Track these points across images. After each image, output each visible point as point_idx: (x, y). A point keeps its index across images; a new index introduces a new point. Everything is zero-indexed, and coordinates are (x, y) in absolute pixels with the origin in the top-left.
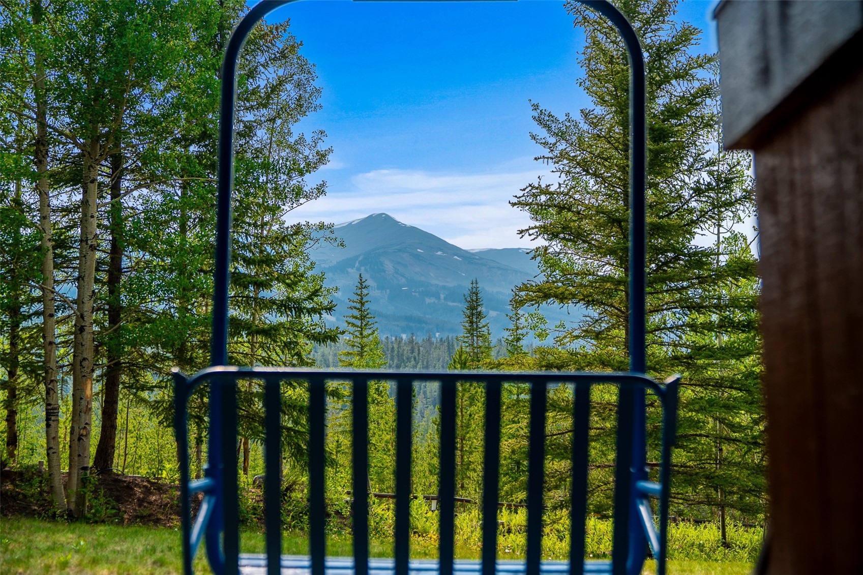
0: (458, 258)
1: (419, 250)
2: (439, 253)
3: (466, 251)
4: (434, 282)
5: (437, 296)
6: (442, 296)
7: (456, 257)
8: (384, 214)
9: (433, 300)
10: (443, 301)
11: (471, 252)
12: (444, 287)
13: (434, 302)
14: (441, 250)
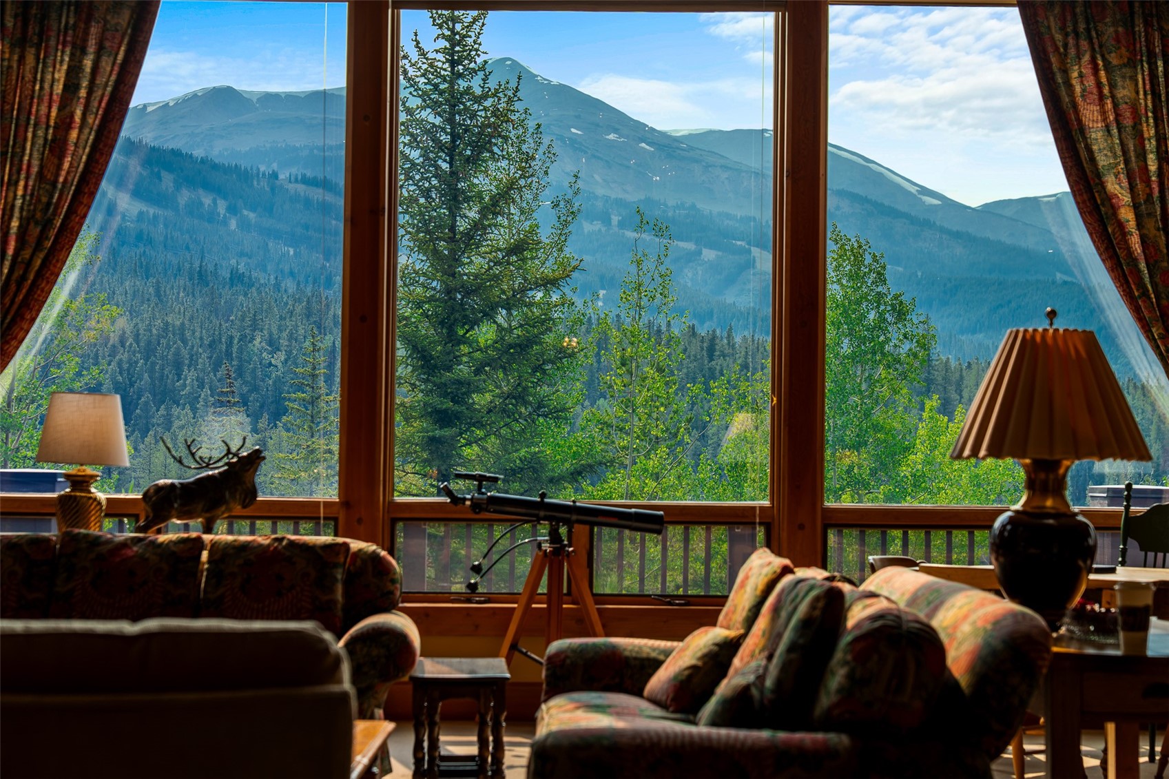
0: (648, 147)
1: (573, 130)
2: (612, 136)
3: (663, 134)
4: (600, 191)
5: (606, 220)
6: (615, 219)
7: (643, 145)
8: (509, 59)
9: (597, 226)
10: (616, 229)
11: (674, 134)
12: (619, 203)
13: (600, 230)
14: (616, 131)
